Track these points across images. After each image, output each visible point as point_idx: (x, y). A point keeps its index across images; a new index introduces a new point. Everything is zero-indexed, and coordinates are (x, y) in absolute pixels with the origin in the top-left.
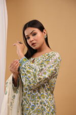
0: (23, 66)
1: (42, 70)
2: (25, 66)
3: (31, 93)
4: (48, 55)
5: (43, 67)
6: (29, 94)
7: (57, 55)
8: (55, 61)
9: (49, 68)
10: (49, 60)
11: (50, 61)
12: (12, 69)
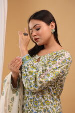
0: (26, 65)
1: (46, 70)
2: (28, 65)
3: (34, 99)
4: (56, 54)
5: (48, 68)
6: (31, 99)
7: (68, 55)
8: (64, 62)
9: (54, 69)
10: (56, 60)
11: (58, 61)
12: (13, 68)
